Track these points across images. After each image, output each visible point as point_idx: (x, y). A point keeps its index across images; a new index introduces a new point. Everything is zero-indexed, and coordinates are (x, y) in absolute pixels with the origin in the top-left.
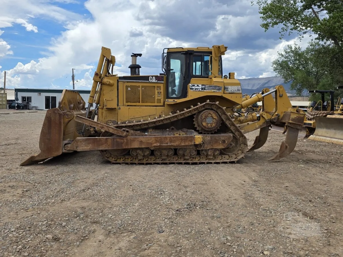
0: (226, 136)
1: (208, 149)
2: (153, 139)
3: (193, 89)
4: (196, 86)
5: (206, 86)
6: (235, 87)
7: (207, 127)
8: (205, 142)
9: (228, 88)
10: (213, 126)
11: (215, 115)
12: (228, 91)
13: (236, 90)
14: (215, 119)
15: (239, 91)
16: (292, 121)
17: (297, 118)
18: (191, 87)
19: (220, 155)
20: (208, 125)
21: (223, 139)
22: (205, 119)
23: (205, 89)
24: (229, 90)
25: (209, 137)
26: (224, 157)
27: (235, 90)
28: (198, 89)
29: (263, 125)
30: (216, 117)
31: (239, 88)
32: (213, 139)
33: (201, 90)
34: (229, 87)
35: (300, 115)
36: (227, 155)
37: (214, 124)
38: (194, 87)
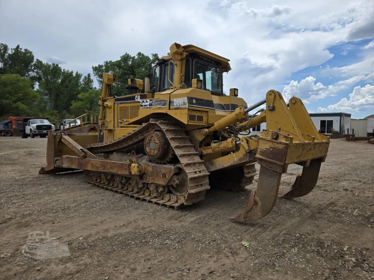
0: (167, 169)
1: (150, 183)
2: (99, 163)
3: (142, 106)
4: (145, 102)
5: (153, 101)
6: (180, 100)
7: (150, 154)
8: (147, 173)
9: (174, 102)
10: (155, 153)
11: (156, 138)
12: (173, 105)
13: (182, 104)
14: (157, 143)
15: (185, 104)
16: (261, 155)
17: (271, 149)
18: (142, 103)
19: (168, 194)
20: (151, 151)
21: (163, 171)
22: (149, 143)
23: (152, 106)
24: (175, 105)
25: (151, 167)
26: (173, 198)
27: (180, 104)
28: (146, 105)
29: (244, 158)
30: (157, 142)
31: (184, 101)
32: (154, 170)
33: (149, 106)
34: (175, 100)
35: (276, 144)
36: (175, 195)
37: (156, 151)
38: (143, 104)
